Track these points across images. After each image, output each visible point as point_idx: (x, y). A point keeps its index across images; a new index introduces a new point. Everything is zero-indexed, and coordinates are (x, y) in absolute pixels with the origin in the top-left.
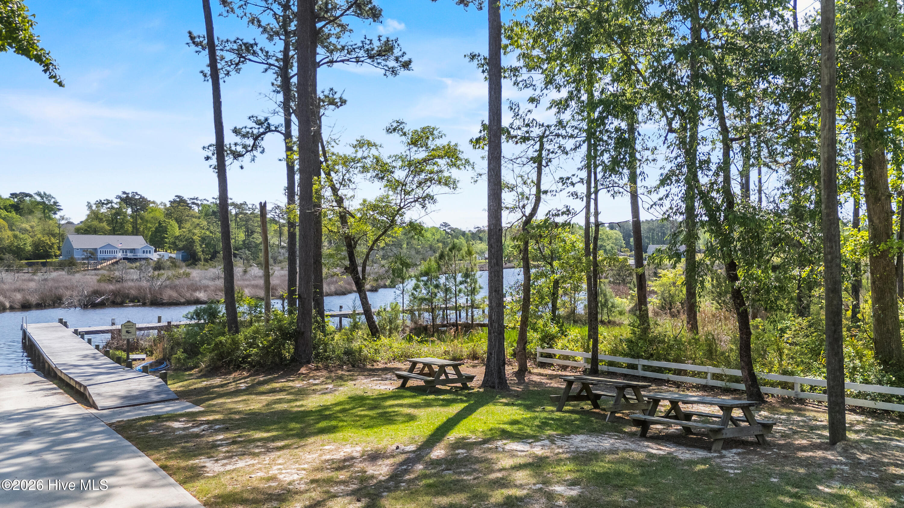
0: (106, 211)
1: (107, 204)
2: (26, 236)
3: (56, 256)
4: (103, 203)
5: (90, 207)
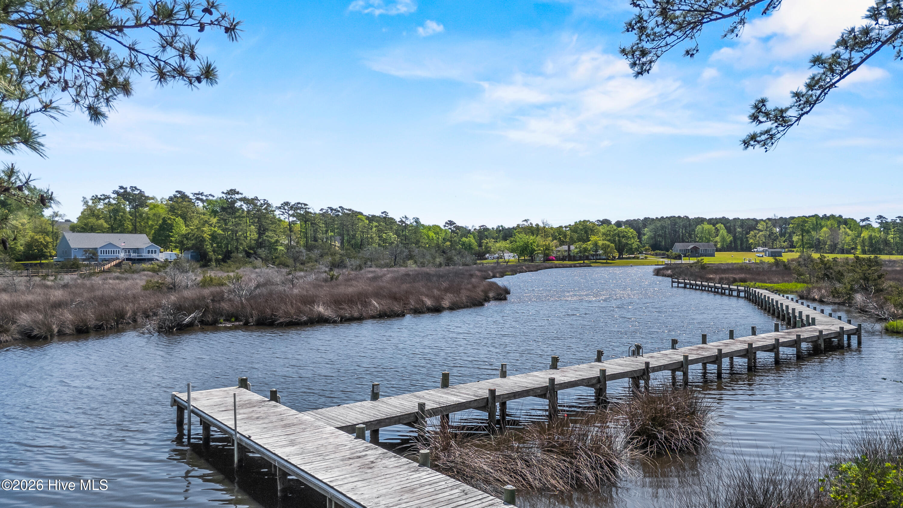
0: (102, 207)
1: (104, 200)
3: (51, 256)
4: (100, 199)
5: (86, 203)
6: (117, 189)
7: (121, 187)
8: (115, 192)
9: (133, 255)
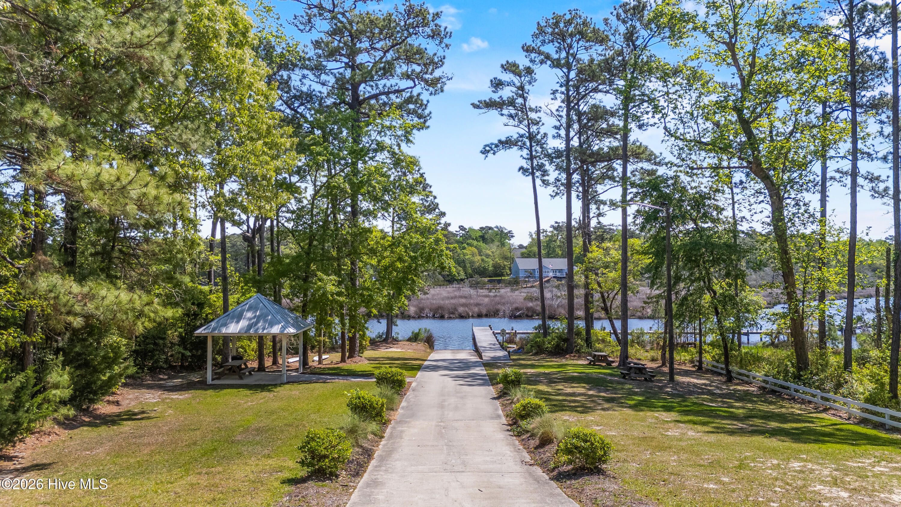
0: (542, 238)
1: (543, 233)
2: (489, 260)
3: (508, 275)
5: (531, 236)
6: (553, 224)
7: (556, 223)
8: (552, 226)
9: (558, 275)
